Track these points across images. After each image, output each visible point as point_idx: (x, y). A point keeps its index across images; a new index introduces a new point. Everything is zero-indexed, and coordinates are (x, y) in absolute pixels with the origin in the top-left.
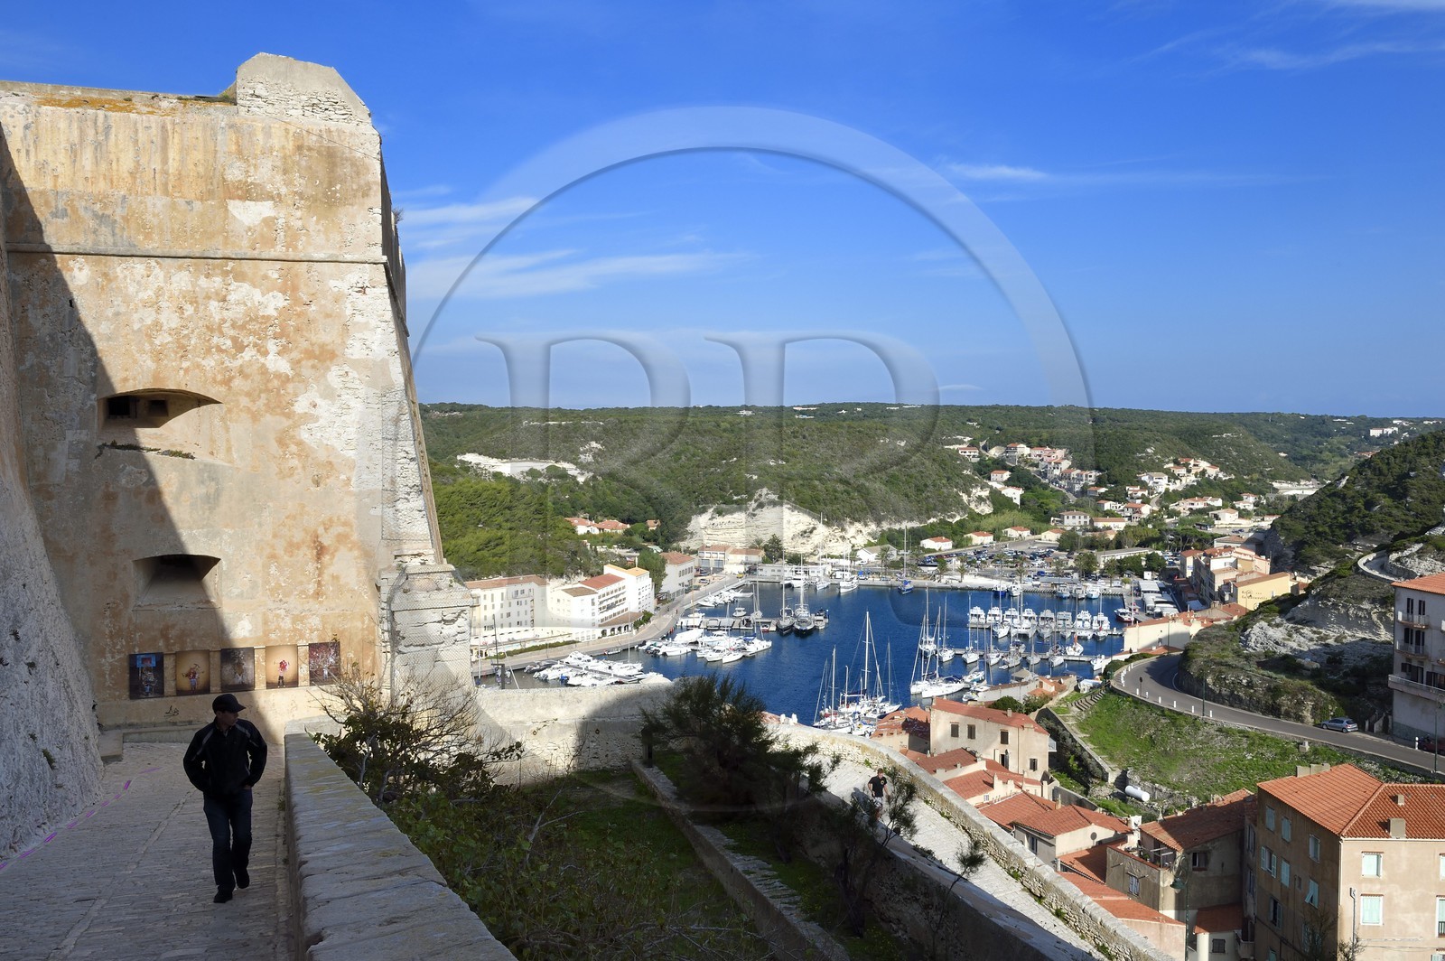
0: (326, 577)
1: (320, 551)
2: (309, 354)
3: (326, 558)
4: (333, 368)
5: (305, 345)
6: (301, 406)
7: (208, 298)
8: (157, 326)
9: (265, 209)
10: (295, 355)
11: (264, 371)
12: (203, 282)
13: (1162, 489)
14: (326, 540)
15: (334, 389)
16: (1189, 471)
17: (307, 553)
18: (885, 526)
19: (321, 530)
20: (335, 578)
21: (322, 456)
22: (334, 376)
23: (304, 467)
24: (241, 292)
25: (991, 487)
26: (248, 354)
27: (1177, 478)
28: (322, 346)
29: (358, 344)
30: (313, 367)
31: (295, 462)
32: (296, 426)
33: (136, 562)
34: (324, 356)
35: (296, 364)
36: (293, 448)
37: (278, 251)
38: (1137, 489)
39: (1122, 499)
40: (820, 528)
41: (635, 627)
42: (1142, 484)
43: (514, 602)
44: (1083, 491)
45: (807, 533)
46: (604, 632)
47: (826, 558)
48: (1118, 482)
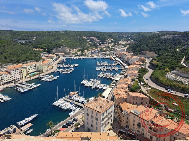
27: (109, 41)
38: (105, 43)
39: (104, 44)
40: (71, 50)
41: (52, 68)
42: (106, 42)
43: (33, 67)
44: (99, 43)
45: (70, 51)
46: (48, 70)
47: (73, 54)
48: (103, 42)
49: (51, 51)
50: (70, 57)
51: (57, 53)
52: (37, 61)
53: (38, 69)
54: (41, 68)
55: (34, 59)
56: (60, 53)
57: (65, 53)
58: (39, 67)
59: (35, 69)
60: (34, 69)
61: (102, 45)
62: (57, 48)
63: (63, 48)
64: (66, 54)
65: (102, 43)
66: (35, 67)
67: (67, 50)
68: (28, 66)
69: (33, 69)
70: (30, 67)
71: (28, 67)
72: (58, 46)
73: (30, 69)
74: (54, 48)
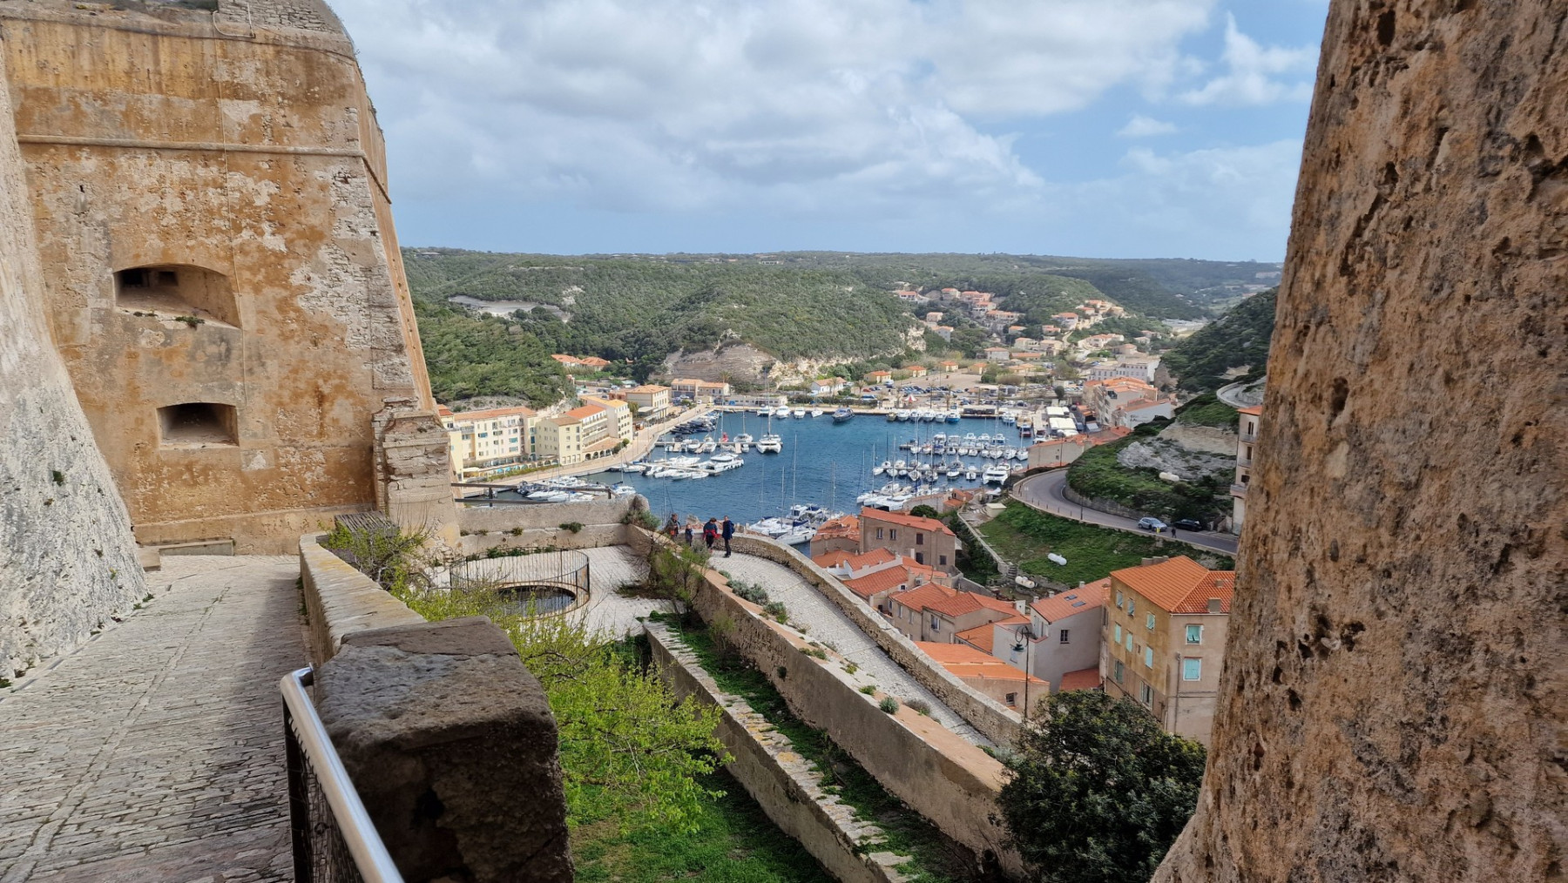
0: (327, 420)
1: (321, 399)
2: (301, 235)
3: (327, 405)
4: (323, 247)
5: (295, 226)
6: (297, 279)
7: (206, 184)
8: (162, 211)
9: (253, 107)
10: (288, 235)
11: (261, 249)
12: (201, 171)
13: (1073, 327)
14: (326, 390)
15: (324, 265)
16: (1097, 311)
17: (308, 401)
18: (833, 362)
19: (321, 382)
20: (335, 421)
21: (318, 319)
22: (324, 253)
23: (303, 331)
24: (235, 179)
25: (926, 328)
26: (246, 234)
27: (1087, 317)
28: (312, 228)
29: (344, 227)
30: (305, 245)
31: (294, 326)
32: (293, 296)
33: (160, 410)
34: (314, 237)
35: (289, 243)
36: (292, 314)
37: (266, 144)
38: (1052, 328)
39: (1039, 336)
40: (778, 364)
41: (616, 451)
42: (1056, 323)
43: (505, 431)
44: (1006, 330)
45: (767, 369)
46: (588, 456)
47: (783, 390)
48: (1034, 322)
49: (652, 370)
50: (759, 403)
51: (687, 382)
52: (535, 403)
53: (533, 449)
54: (549, 443)
55: (521, 394)
56: (699, 383)
57: (731, 381)
58: (542, 433)
59: (518, 444)
60: (514, 445)
61: (1022, 343)
62: (687, 351)
63: (728, 352)
64: (740, 387)
65: (1027, 334)
66: (518, 435)
67: (749, 365)
68: (482, 423)
69: (509, 445)
70: (490, 431)
71: (482, 431)
72: (697, 337)
73: (491, 438)
74: (674, 349)
